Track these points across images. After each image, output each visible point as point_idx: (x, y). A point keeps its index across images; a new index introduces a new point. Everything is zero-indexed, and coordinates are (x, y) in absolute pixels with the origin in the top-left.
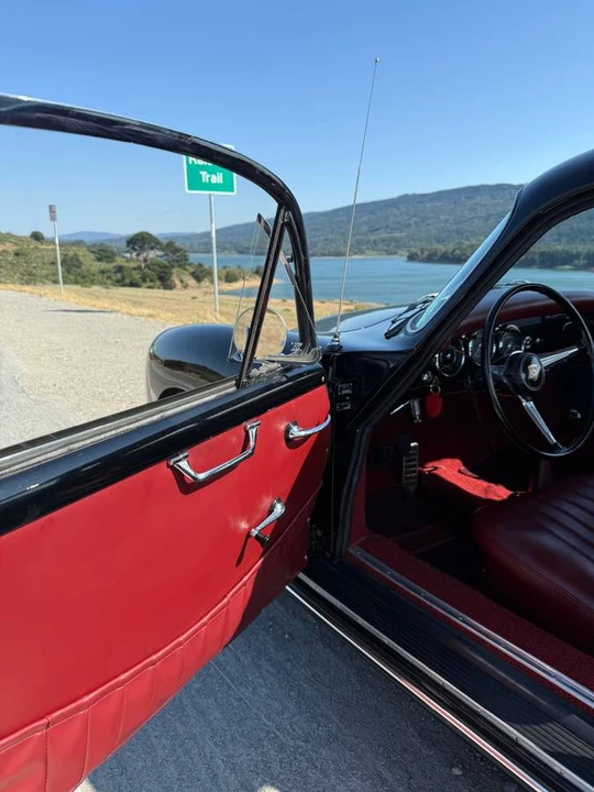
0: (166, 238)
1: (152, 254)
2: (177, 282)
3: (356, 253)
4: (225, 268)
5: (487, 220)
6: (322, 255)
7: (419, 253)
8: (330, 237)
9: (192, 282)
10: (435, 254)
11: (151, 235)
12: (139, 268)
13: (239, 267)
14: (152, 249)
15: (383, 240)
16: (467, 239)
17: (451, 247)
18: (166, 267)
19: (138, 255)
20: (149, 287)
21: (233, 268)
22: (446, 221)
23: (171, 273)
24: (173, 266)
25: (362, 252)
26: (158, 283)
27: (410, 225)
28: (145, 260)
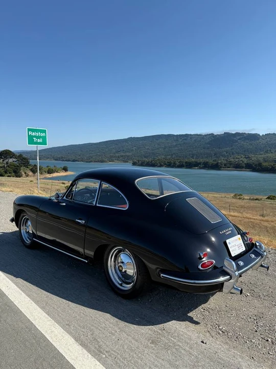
0: (18, 153)
1: (11, 160)
2: (23, 173)
3: (110, 161)
4: (48, 167)
5: (165, 149)
6: (95, 162)
7: (137, 162)
8: (98, 154)
9: (31, 173)
10: (144, 163)
11: (10, 151)
12: (4, 167)
13: (55, 166)
14: (11, 158)
15: (122, 156)
16: (157, 156)
17: (150, 160)
18: (18, 166)
19: (3, 161)
20: (8, 176)
21: (52, 167)
22: (148, 149)
23: (20, 169)
24: (22, 166)
25: (113, 161)
26: (13, 174)
27: (133, 150)
28: (7, 163)
